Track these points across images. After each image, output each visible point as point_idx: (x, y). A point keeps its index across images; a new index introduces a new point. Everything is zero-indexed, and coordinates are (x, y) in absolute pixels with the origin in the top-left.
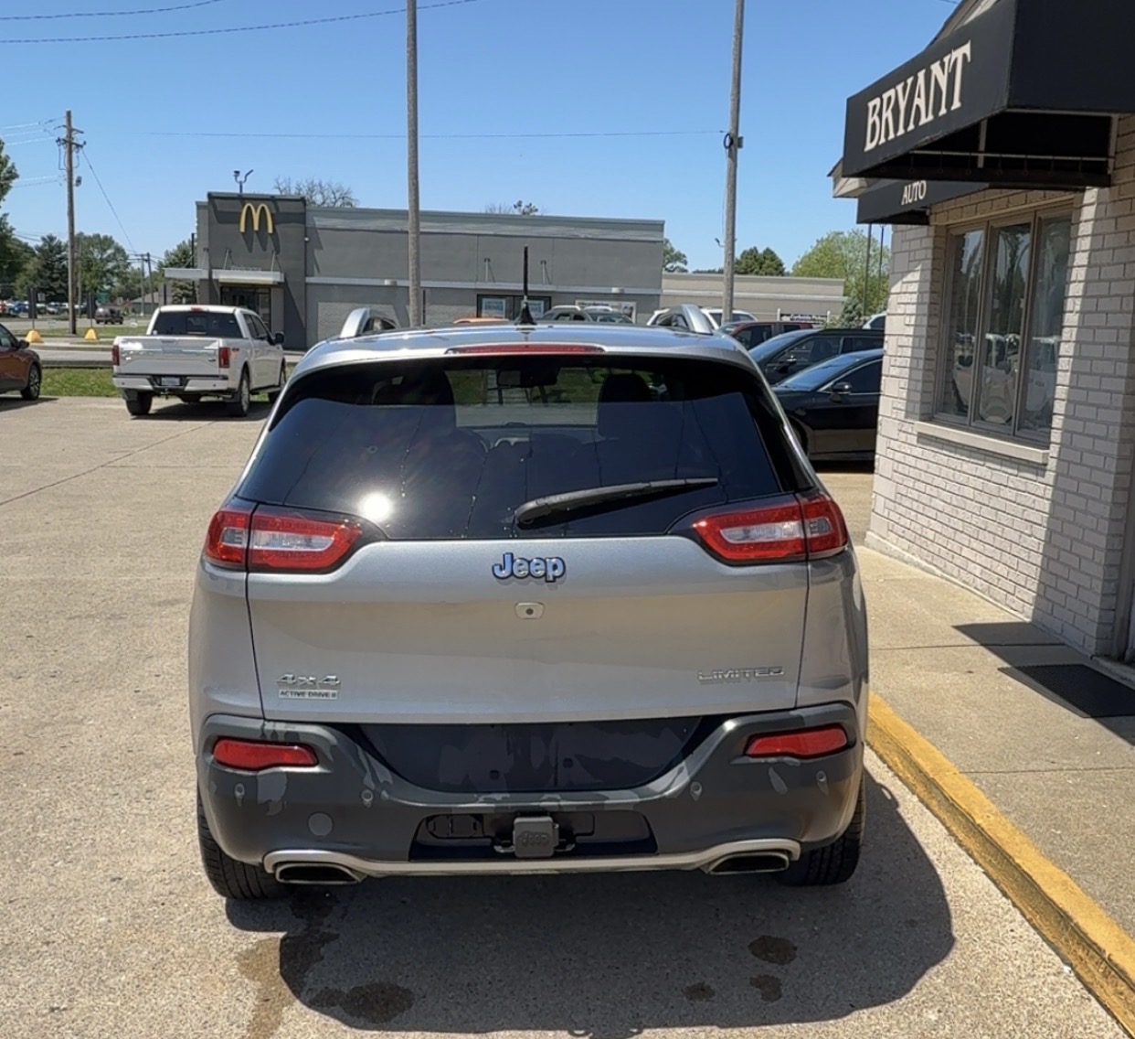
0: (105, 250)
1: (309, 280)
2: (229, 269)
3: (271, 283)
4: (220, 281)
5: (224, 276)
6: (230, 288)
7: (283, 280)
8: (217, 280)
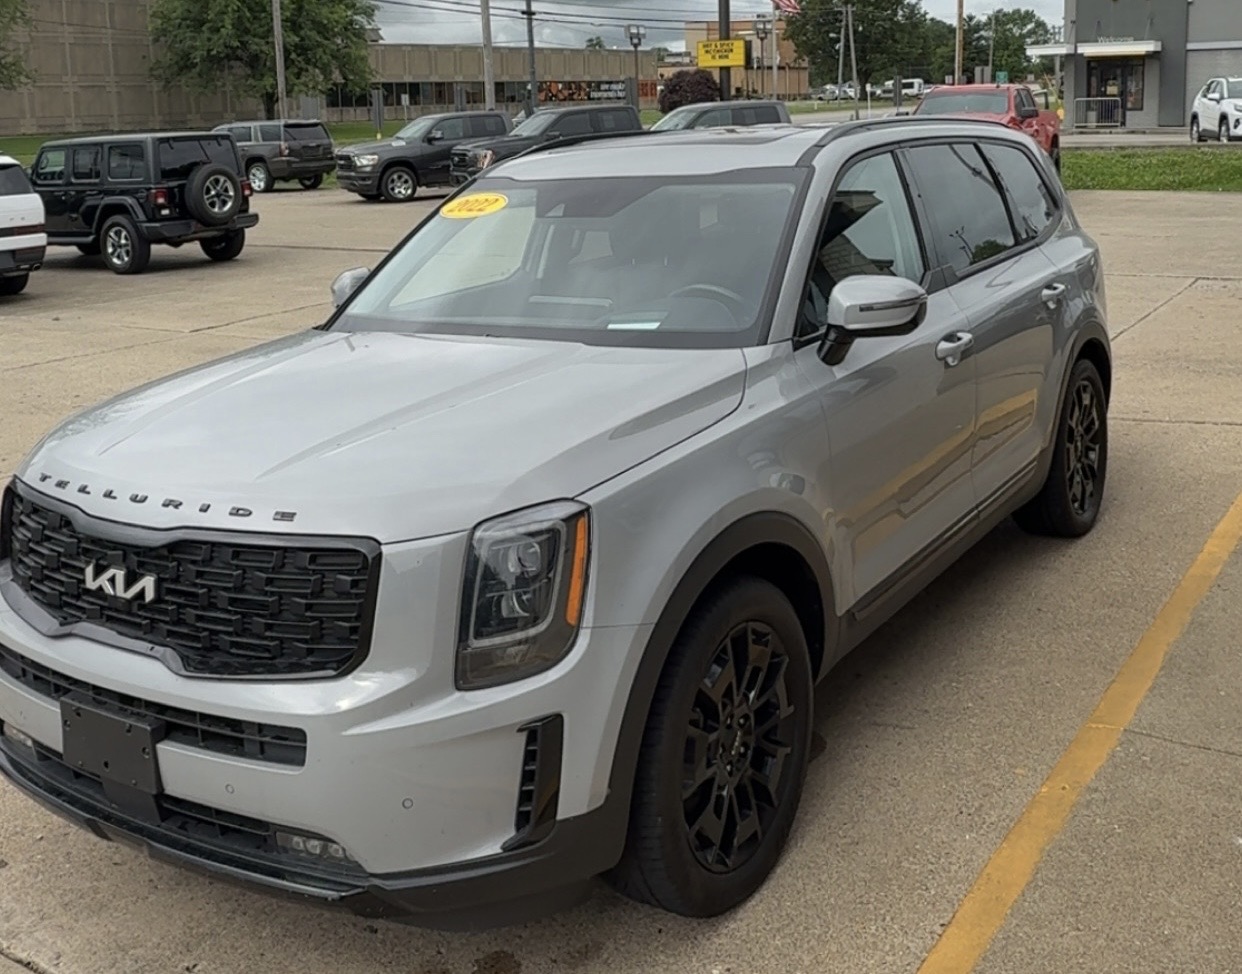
0: (1025, 25)
1: (1190, 46)
2: (1097, 41)
3: (1143, 53)
4: (1086, 55)
5: (1088, 50)
6: (1098, 61)
7: (1159, 49)
8: (1082, 55)
